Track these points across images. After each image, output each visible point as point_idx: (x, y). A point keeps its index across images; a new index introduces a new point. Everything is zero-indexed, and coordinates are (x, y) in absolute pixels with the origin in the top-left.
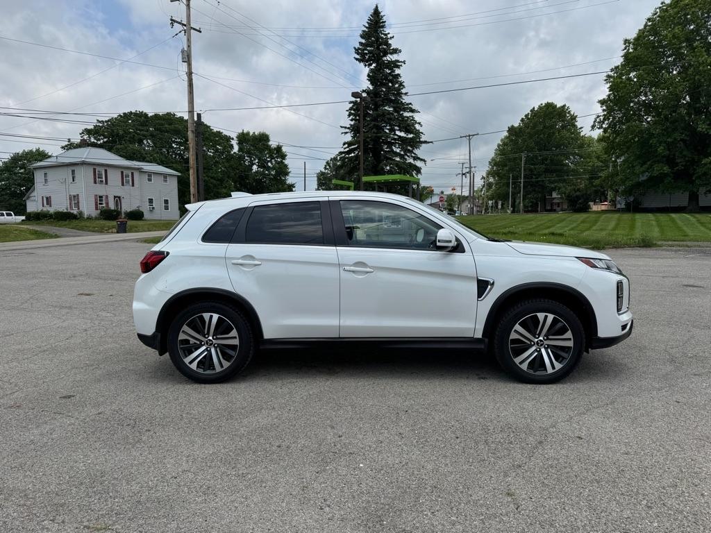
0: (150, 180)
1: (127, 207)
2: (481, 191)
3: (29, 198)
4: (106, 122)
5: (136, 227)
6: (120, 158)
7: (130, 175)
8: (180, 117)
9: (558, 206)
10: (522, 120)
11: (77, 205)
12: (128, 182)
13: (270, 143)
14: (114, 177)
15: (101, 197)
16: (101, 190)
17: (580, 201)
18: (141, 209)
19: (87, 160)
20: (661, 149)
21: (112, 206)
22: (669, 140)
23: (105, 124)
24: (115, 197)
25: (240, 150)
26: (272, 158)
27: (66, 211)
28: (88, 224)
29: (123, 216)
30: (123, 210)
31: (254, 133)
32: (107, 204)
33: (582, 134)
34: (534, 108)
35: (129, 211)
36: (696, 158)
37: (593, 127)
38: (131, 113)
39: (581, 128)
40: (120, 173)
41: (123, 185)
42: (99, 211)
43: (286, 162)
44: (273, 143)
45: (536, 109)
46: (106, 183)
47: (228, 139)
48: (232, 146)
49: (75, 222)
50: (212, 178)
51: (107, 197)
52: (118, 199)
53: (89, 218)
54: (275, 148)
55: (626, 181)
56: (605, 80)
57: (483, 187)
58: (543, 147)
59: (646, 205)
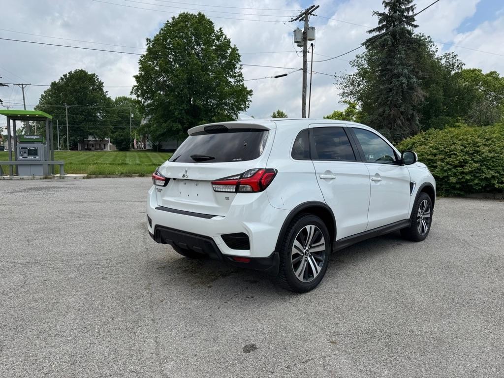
2: (22, 131)
9: (93, 147)
10: (62, 79)
17: (124, 143)
20: (176, 113)
22: (181, 108)
33: (107, 96)
34: (71, 72)
36: (194, 121)
37: (132, 93)
39: (107, 92)
45: (73, 72)
55: (156, 131)
56: (139, 63)
57: (24, 128)
58: (81, 103)
59: (164, 147)
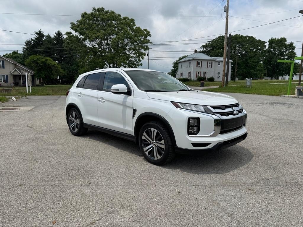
0: (219, 65)
1: (208, 76)
3: (177, 73)
4: (211, 41)
5: (209, 84)
6: (208, 56)
7: (211, 63)
8: (242, 35)
11: (190, 76)
12: (210, 66)
13: (286, 43)
14: (205, 64)
15: (199, 72)
16: (199, 69)
18: (214, 77)
19: (195, 58)
21: (202, 76)
23: (210, 42)
24: (204, 72)
25: (269, 47)
26: (286, 50)
27: (186, 78)
28: (192, 83)
29: (206, 80)
30: (207, 78)
31: (278, 38)
32: (201, 75)
35: (209, 77)
38: (221, 36)
40: (207, 63)
41: (208, 67)
42: (197, 78)
43: (295, 51)
44: (288, 42)
46: (201, 67)
47: (264, 43)
48: (265, 46)
49: (188, 82)
50: (253, 62)
51: (201, 72)
52: (205, 73)
53: (193, 81)
54: (289, 45)
